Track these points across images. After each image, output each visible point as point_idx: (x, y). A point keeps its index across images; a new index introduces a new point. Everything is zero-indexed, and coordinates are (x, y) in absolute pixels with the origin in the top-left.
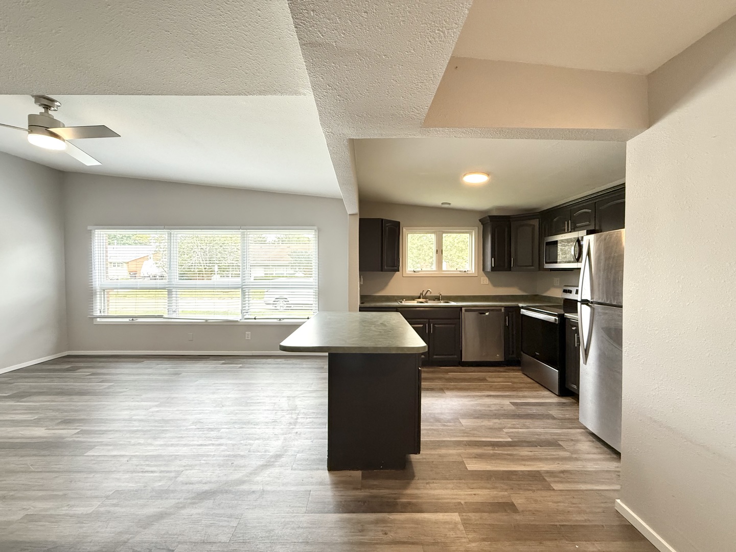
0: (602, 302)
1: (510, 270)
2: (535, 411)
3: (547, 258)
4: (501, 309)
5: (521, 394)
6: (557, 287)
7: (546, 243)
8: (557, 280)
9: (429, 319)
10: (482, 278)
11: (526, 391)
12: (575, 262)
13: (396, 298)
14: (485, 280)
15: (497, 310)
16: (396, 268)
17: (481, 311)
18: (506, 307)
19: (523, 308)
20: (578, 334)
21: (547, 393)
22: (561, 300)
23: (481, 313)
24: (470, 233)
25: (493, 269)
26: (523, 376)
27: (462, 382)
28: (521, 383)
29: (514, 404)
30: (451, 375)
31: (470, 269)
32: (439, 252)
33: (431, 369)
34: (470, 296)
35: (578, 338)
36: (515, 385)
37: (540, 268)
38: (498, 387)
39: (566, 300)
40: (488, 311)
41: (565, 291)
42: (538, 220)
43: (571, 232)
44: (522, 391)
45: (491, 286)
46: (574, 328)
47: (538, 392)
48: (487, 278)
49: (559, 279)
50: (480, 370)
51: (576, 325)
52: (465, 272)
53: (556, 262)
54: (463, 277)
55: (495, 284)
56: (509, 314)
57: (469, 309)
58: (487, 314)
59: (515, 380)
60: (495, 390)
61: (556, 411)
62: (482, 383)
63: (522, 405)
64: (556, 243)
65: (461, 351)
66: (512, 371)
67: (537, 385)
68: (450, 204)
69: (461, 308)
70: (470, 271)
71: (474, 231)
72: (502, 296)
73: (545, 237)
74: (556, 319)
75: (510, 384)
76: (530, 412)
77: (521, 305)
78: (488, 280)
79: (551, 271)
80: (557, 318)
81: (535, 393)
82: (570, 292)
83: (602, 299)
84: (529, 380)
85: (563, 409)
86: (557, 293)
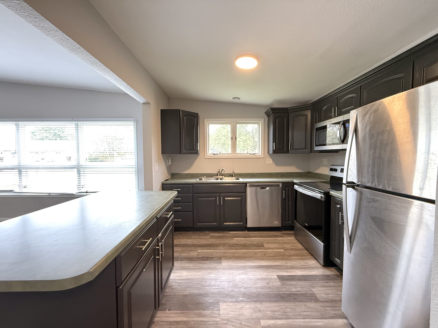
0: (373, 186)
1: (288, 153)
2: (299, 289)
3: (317, 141)
4: (279, 185)
5: (290, 263)
6: (325, 166)
7: (316, 128)
8: (325, 161)
9: (220, 193)
10: (267, 159)
11: (294, 259)
12: (341, 144)
13: (199, 175)
14: (269, 161)
15: (276, 186)
16: (195, 151)
17: (263, 186)
18: (283, 183)
19: (296, 184)
20: (342, 213)
21: (313, 262)
22: (328, 177)
23: (262, 188)
24: (258, 123)
25: (275, 152)
26: (296, 241)
27: (241, 249)
28: (292, 249)
29: (281, 278)
30: (236, 240)
31: (258, 152)
32: (234, 138)
33: (221, 235)
34: (258, 174)
35: (342, 216)
36: (287, 253)
37: (312, 151)
38: (271, 255)
39: (333, 178)
40: (268, 186)
41: (331, 170)
42: (310, 110)
43: (337, 117)
44: (291, 259)
45: (274, 165)
46: (338, 206)
47: (305, 261)
48: (271, 159)
49: (327, 159)
50: (261, 235)
51: (341, 203)
52: (254, 154)
53: (325, 145)
54: (252, 158)
55: (277, 163)
56: (285, 189)
57: (253, 185)
58: (267, 189)
59: (288, 246)
60: (267, 259)
61: (320, 289)
62: (258, 250)
63: (287, 280)
64: (325, 127)
65: (247, 219)
66: (288, 236)
67: (306, 252)
68: (239, 99)
69: (246, 184)
70: (257, 153)
71: (261, 122)
72: (282, 173)
73: (316, 123)
74: (321, 196)
75: (283, 250)
76: (294, 290)
77: (295, 181)
78: (271, 160)
79: (320, 152)
80: (323, 196)
81: (302, 263)
82: (336, 170)
83: (372, 183)
84: (300, 246)
85: (327, 284)
86: (325, 171)
